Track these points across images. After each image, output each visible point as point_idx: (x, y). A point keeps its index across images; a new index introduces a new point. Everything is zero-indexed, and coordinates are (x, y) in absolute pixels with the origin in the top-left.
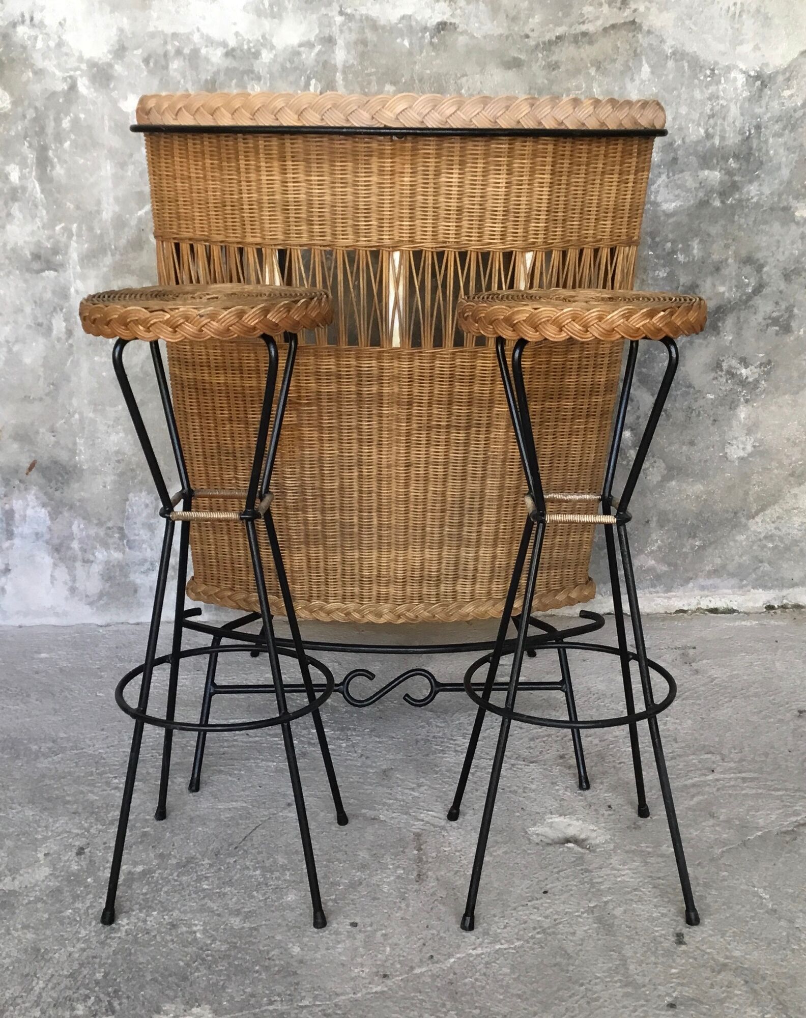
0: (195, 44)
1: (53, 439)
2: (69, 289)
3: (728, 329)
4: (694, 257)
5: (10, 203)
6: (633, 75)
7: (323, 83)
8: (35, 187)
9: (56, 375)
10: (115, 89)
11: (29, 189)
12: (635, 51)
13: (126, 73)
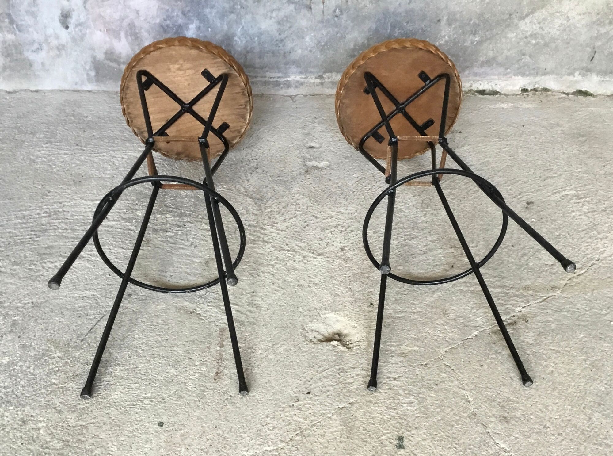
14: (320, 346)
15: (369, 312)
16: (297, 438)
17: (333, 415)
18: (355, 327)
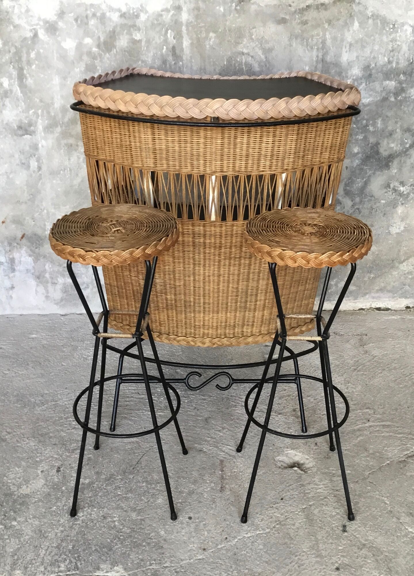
0: (103, 10)
1: (33, 223)
2: (38, 145)
3: (394, 166)
4: (378, 128)
5: (4, 99)
6: (349, 28)
7: (175, 32)
8: (17, 90)
9: (33, 190)
10: (59, 35)
11: (14, 91)
12: (351, 14)
13: (65, 27)
14: (286, 471)
15: (316, 449)
16: (277, 526)
17: (299, 512)
18: (307, 459)
